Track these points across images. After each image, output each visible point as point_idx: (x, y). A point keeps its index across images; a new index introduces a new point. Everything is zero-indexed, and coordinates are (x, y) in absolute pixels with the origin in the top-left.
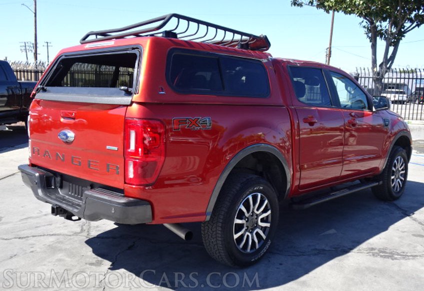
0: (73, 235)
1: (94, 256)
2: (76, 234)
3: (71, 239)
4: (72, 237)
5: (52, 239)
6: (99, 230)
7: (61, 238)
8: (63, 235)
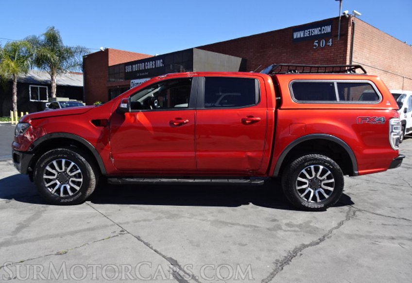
0: (363, 210)
1: (350, 197)
2: (360, 210)
3: (365, 208)
4: (363, 209)
5: (378, 212)
6: (341, 209)
7: (371, 210)
8: (370, 212)
